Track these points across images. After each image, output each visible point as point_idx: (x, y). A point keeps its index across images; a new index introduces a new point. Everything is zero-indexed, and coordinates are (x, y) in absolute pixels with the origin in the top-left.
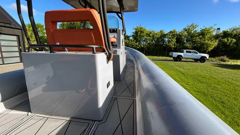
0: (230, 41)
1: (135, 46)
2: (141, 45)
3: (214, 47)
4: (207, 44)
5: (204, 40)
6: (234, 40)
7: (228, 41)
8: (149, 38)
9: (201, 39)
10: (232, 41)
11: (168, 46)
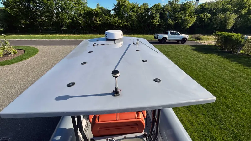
0: (206, 17)
1: (117, 23)
2: (124, 23)
3: (192, 23)
4: (187, 20)
5: (185, 16)
6: (209, 15)
7: (204, 16)
8: (133, 13)
9: (182, 14)
10: (207, 16)
11: (152, 23)
